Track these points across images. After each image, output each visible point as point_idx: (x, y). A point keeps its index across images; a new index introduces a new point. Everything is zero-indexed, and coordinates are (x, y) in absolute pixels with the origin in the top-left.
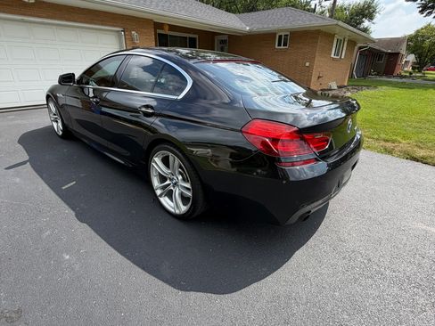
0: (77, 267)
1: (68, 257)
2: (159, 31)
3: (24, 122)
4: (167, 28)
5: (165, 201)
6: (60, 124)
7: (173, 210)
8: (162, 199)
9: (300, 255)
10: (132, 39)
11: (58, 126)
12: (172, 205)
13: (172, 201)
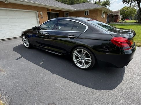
0: (62, 88)
1: (57, 85)
2: (49, 12)
4: (51, 10)
5: (79, 65)
7: (82, 68)
8: (77, 64)
10: (41, 14)
12: (82, 66)
13: (82, 65)
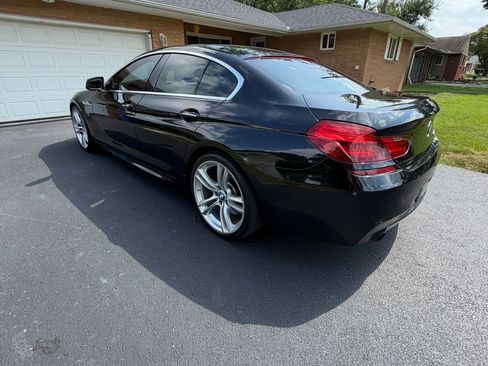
0: (117, 292)
1: (105, 281)
2: (189, 34)
3: (45, 135)
4: (197, 29)
5: (210, 219)
6: (86, 136)
7: (220, 230)
8: (206, 217)
9: (372, 282)
10: (161, 42)
11: (83, 139)
12: (219, 223)
13: (219, 219)
